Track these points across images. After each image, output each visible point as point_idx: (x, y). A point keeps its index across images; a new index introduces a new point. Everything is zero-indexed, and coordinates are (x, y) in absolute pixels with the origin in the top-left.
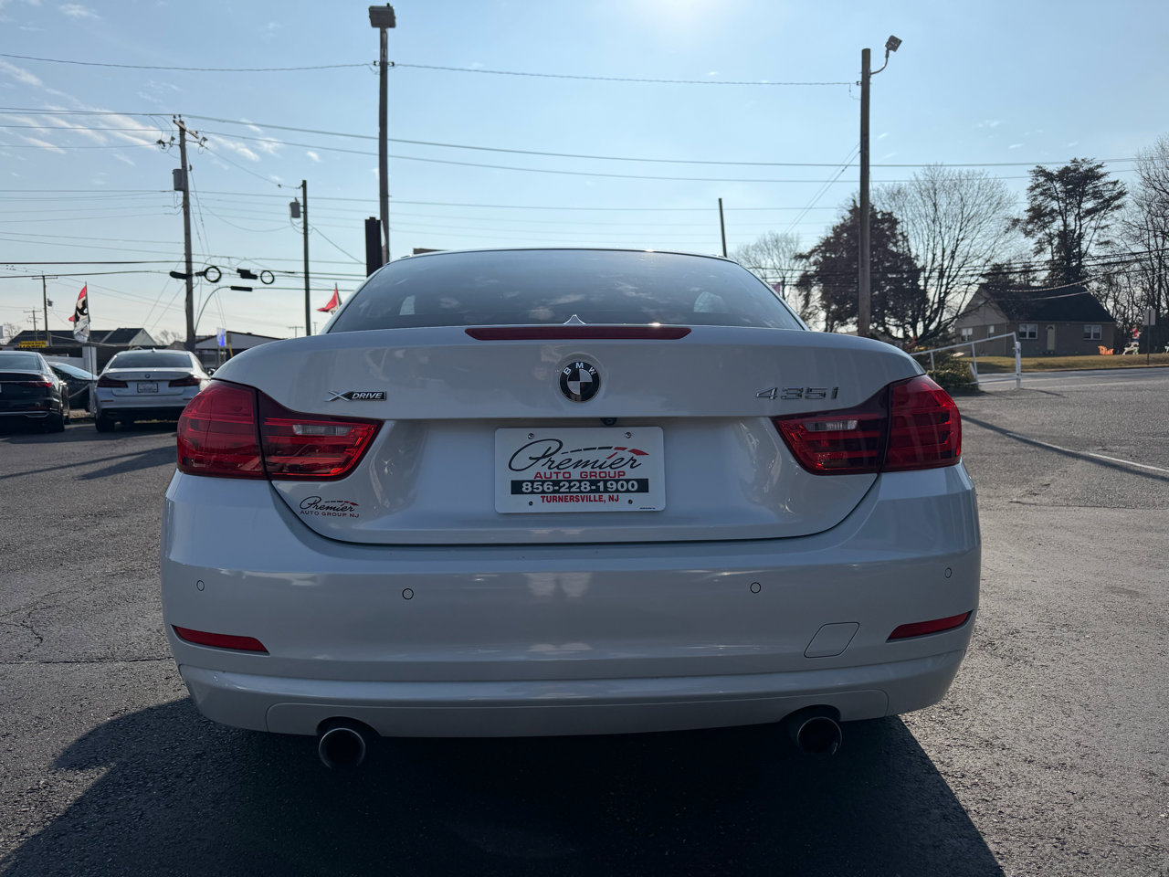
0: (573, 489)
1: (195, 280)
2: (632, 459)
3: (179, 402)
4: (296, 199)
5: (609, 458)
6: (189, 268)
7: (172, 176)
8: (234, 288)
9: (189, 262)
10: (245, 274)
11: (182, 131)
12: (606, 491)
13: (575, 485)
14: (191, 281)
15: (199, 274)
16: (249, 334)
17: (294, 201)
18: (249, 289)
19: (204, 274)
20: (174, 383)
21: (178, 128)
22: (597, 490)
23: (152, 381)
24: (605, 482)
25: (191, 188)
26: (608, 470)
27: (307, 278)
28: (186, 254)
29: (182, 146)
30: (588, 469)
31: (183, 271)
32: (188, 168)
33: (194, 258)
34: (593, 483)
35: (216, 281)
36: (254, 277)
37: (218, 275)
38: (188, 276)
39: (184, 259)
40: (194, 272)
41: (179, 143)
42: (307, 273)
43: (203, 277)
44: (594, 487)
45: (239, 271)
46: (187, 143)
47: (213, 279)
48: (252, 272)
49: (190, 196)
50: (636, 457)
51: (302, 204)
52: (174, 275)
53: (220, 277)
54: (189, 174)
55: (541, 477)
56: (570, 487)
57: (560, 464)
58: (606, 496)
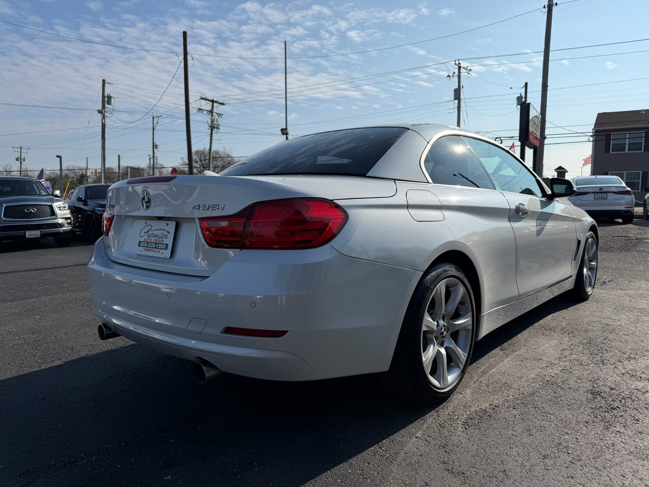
2: (166, 235)
4: (521, 94)
5: (161, 234)
7: (453, 93)
11: (460, 68)
17: (519, 95)
21: (457, 67)
25: (462, 97)
29: (459, 76)
32: (461, 87)
41: (457, 75)
46: (461, 74)
49: (461, 102)
51: (524, 96)
54: (462, 90)
57: (150, 235)
58: (157, 250)
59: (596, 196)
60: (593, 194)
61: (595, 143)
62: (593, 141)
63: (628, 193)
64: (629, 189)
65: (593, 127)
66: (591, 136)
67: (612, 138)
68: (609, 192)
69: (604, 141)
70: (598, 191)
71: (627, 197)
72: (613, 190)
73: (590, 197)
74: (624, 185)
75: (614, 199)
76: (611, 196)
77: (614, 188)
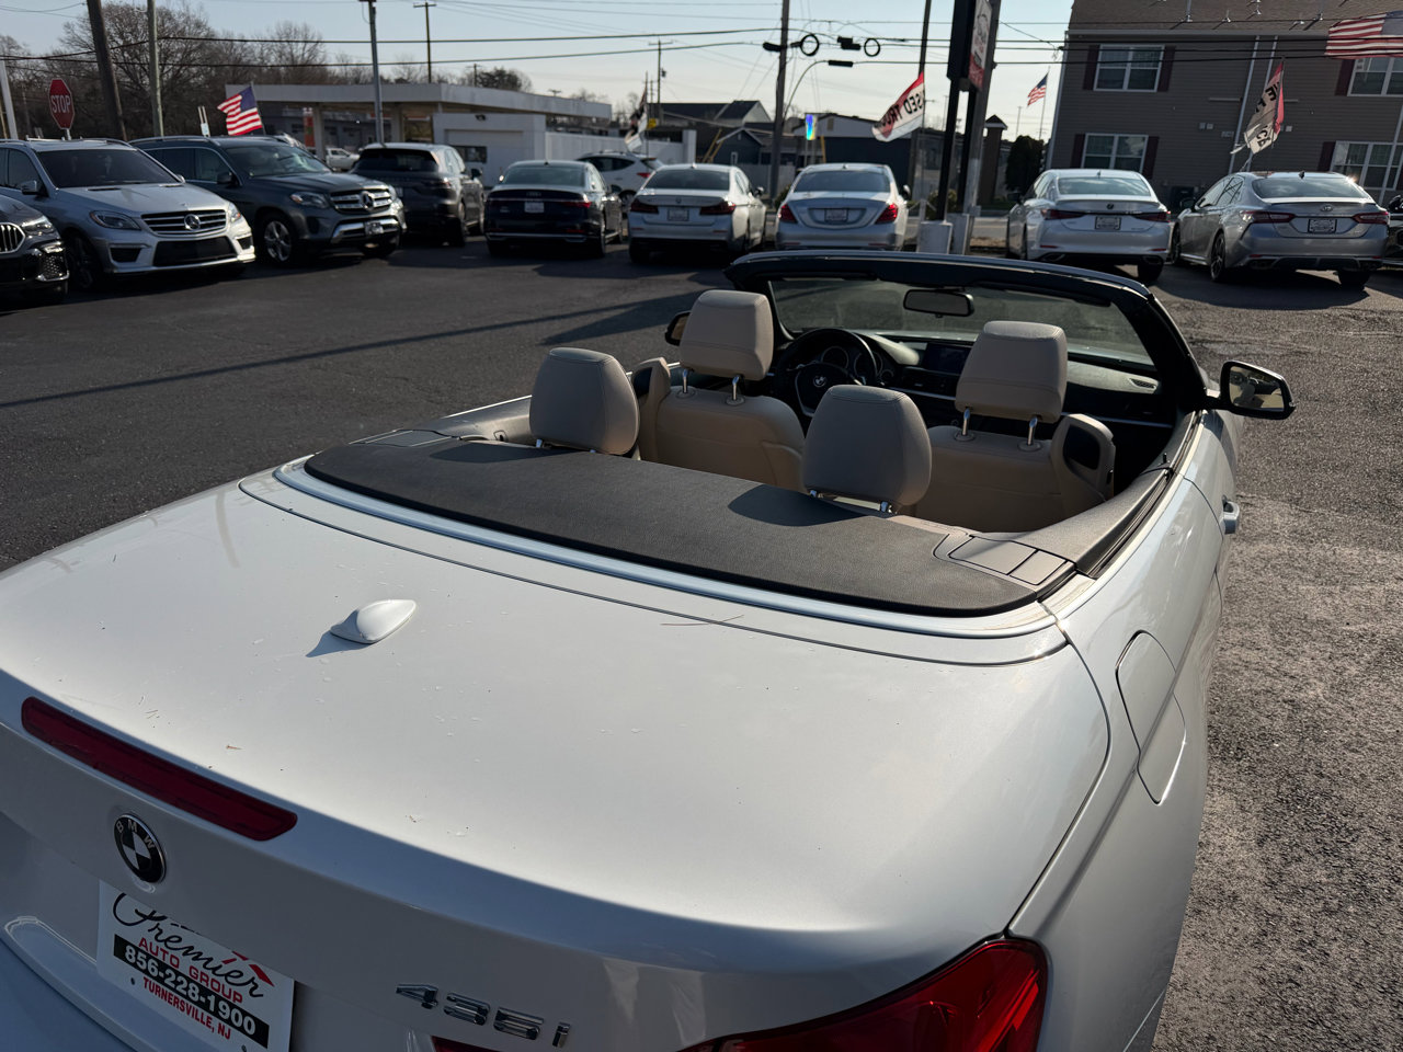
0: (179, 988)
1: (790, 52)
2: (252, 980)
3: (709, 234)
5: (226, 962)
6: (784, 38)
8: (832, 63)
9: (785, 29)
10: (847, 44)
12: (216, 1013)
13: (182, 982)
14: (785, 54)
15: (795, 45)
16: (855, 118)
18: (849, 64)
19: (799, 44)
20: (706, 211)
22: (205, 1006)
23: (683, 207)
24: (218, 999)
26: (222, 980)
27: (924, 47)
28: (782, 19)
30: (199, 964)
31: (778, 42)
33: (791, 25)
34: (204, 992)
35: (813, 54)
36: (857, 47)
37: (815, 45)
38: (781, 49)
39: (780, 26)
40: (789, 43)
42: (924, 40)
43: (799, 49)
44: (203, 999)
45: (840, 40)
47: (810, 51)
48: (855, 41)
50: (257, 980)
52: (768, 47)
53: (818, 48)
55: (146, 946)
56: (176, 983)
57: (168, 940)
58: (215, 1022)
59: (1100, 222)
60: (1094, 217)
61: (1067, 68)
62: (1062, 63)
63: (1161, 217)
64: (1163, 208)
65: (1066, 28)
66: (1061, 48)
67: (1100, 60)
68: (1124, 214)
69: (1084, 66)
70: (1105, 209)
71: (1159, 225)
72: (1135, 209)
73: (1087, 223)
74: (1154, 198)
75: (1133, 231)
76: (1129, 224)
77: (1135, 204)
